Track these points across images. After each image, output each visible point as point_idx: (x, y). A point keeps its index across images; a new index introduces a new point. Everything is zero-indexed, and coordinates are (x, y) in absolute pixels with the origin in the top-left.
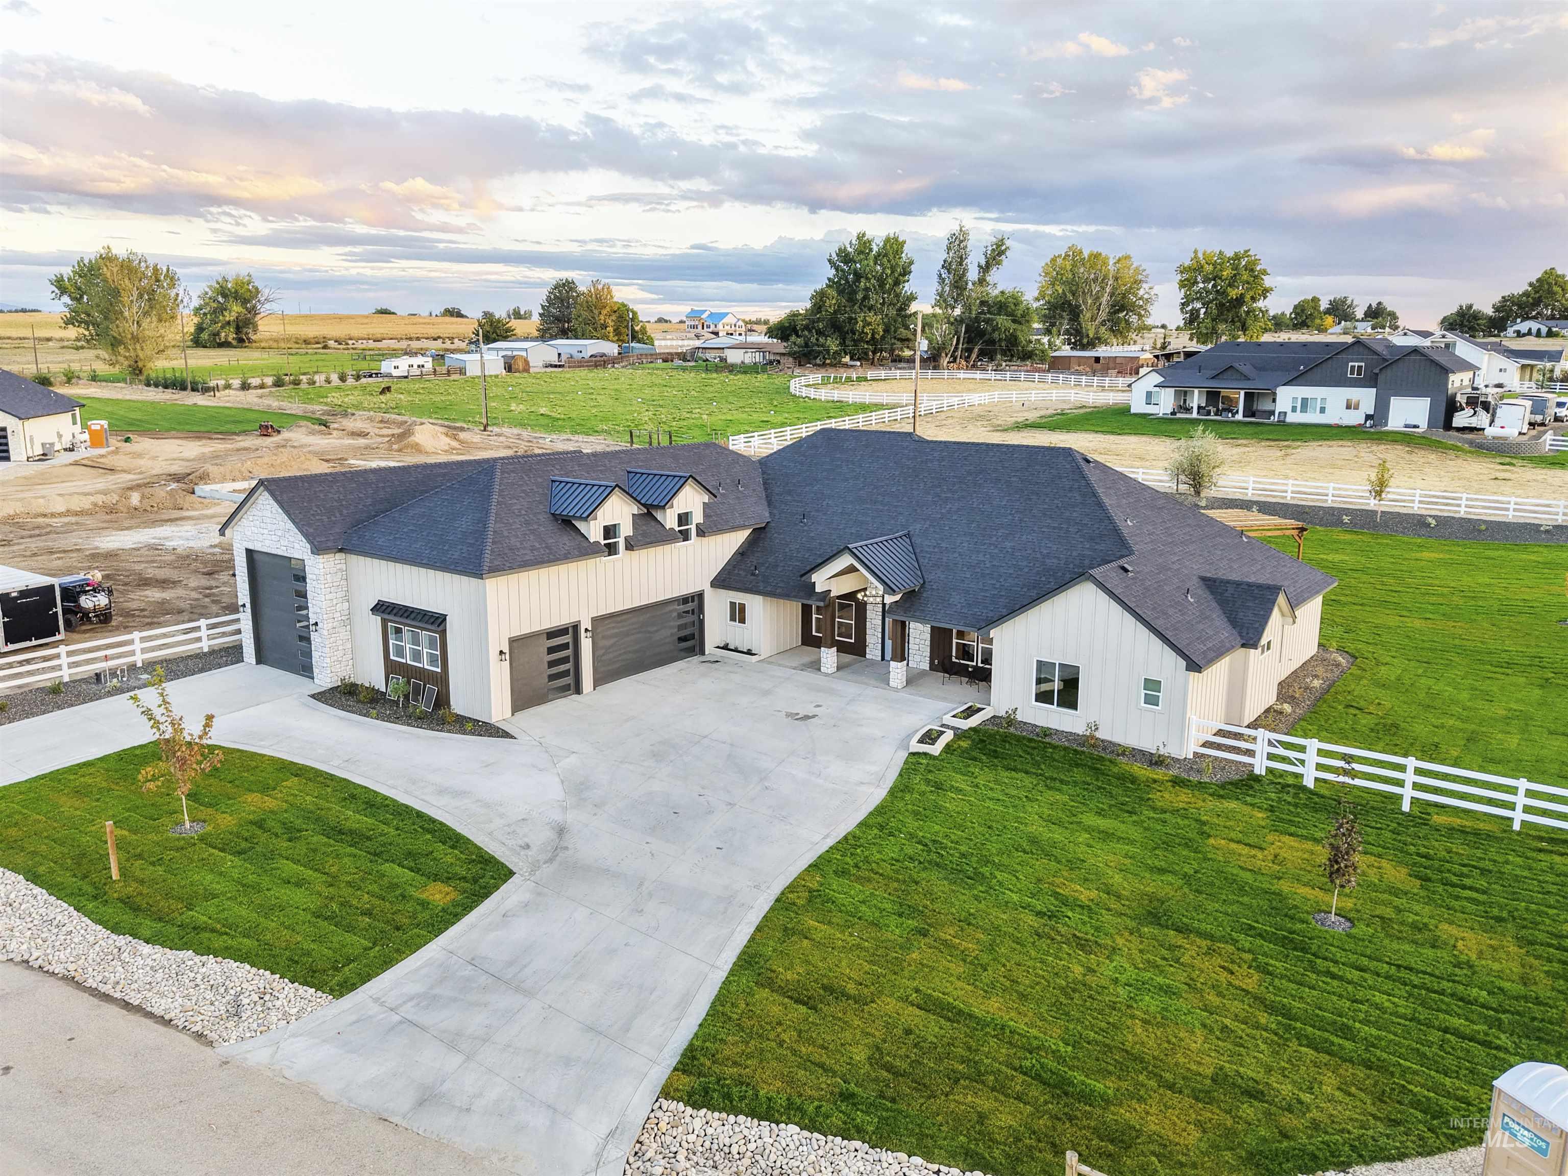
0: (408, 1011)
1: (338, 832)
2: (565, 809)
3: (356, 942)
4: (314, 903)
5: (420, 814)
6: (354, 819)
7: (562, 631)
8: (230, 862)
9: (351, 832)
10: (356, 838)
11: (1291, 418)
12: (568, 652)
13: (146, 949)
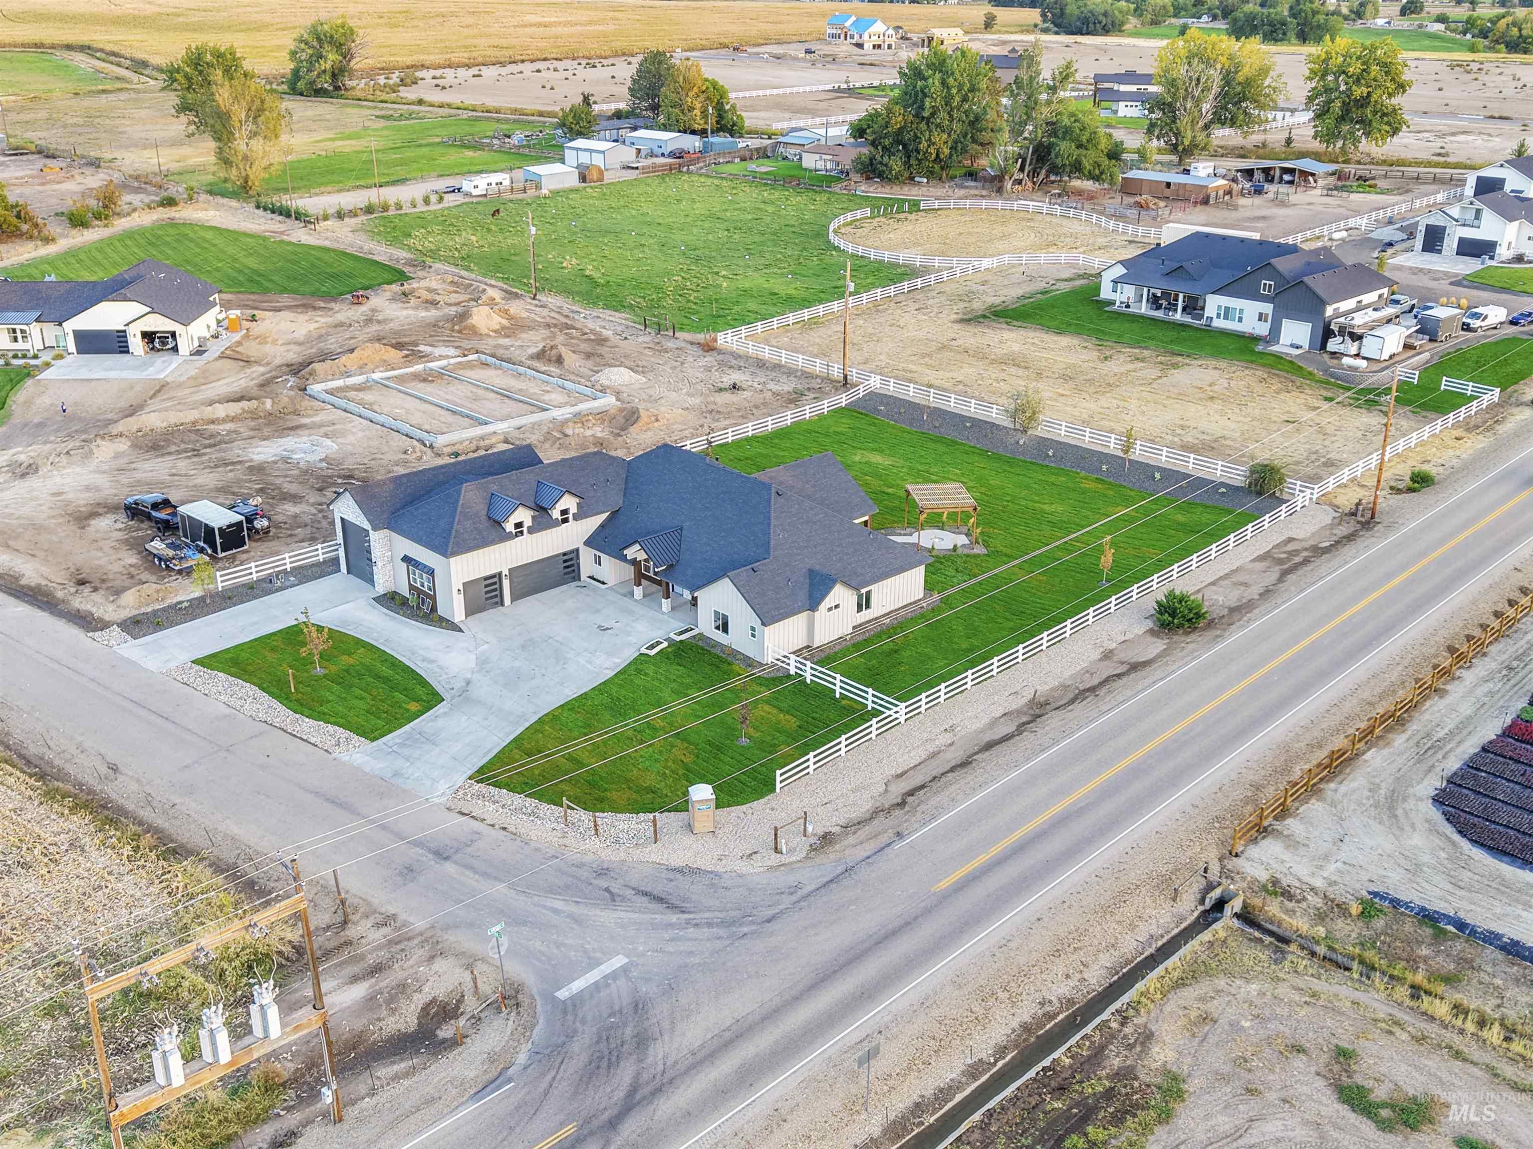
0: (395, 748)
1: (378, 677)
2: (473, 673)
3: (381, 723)
4: (366, 707)
5: (413, 671)
6: (386, 671)
7: (493, 576)
8: (336, 687)
9: (384, 677)
10: (386, 680)
11: (1219, 323)
12: (497, 586)
13: (307, 720)
